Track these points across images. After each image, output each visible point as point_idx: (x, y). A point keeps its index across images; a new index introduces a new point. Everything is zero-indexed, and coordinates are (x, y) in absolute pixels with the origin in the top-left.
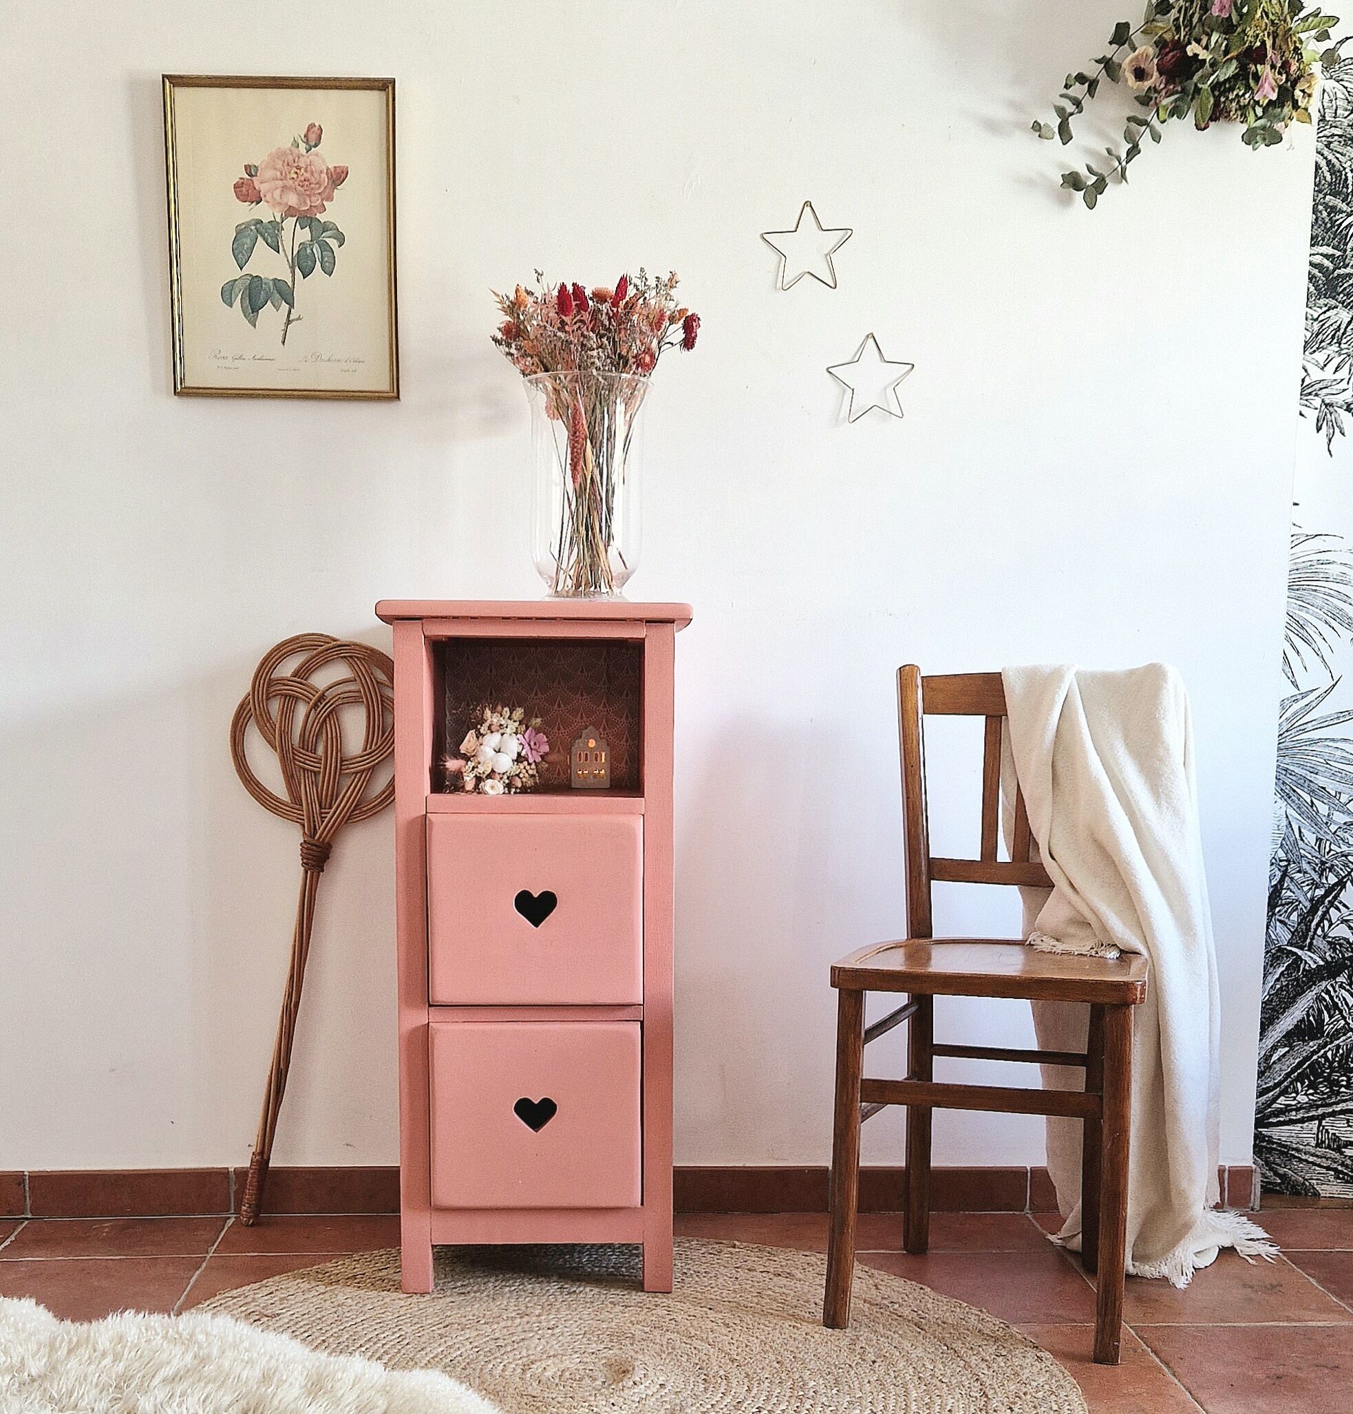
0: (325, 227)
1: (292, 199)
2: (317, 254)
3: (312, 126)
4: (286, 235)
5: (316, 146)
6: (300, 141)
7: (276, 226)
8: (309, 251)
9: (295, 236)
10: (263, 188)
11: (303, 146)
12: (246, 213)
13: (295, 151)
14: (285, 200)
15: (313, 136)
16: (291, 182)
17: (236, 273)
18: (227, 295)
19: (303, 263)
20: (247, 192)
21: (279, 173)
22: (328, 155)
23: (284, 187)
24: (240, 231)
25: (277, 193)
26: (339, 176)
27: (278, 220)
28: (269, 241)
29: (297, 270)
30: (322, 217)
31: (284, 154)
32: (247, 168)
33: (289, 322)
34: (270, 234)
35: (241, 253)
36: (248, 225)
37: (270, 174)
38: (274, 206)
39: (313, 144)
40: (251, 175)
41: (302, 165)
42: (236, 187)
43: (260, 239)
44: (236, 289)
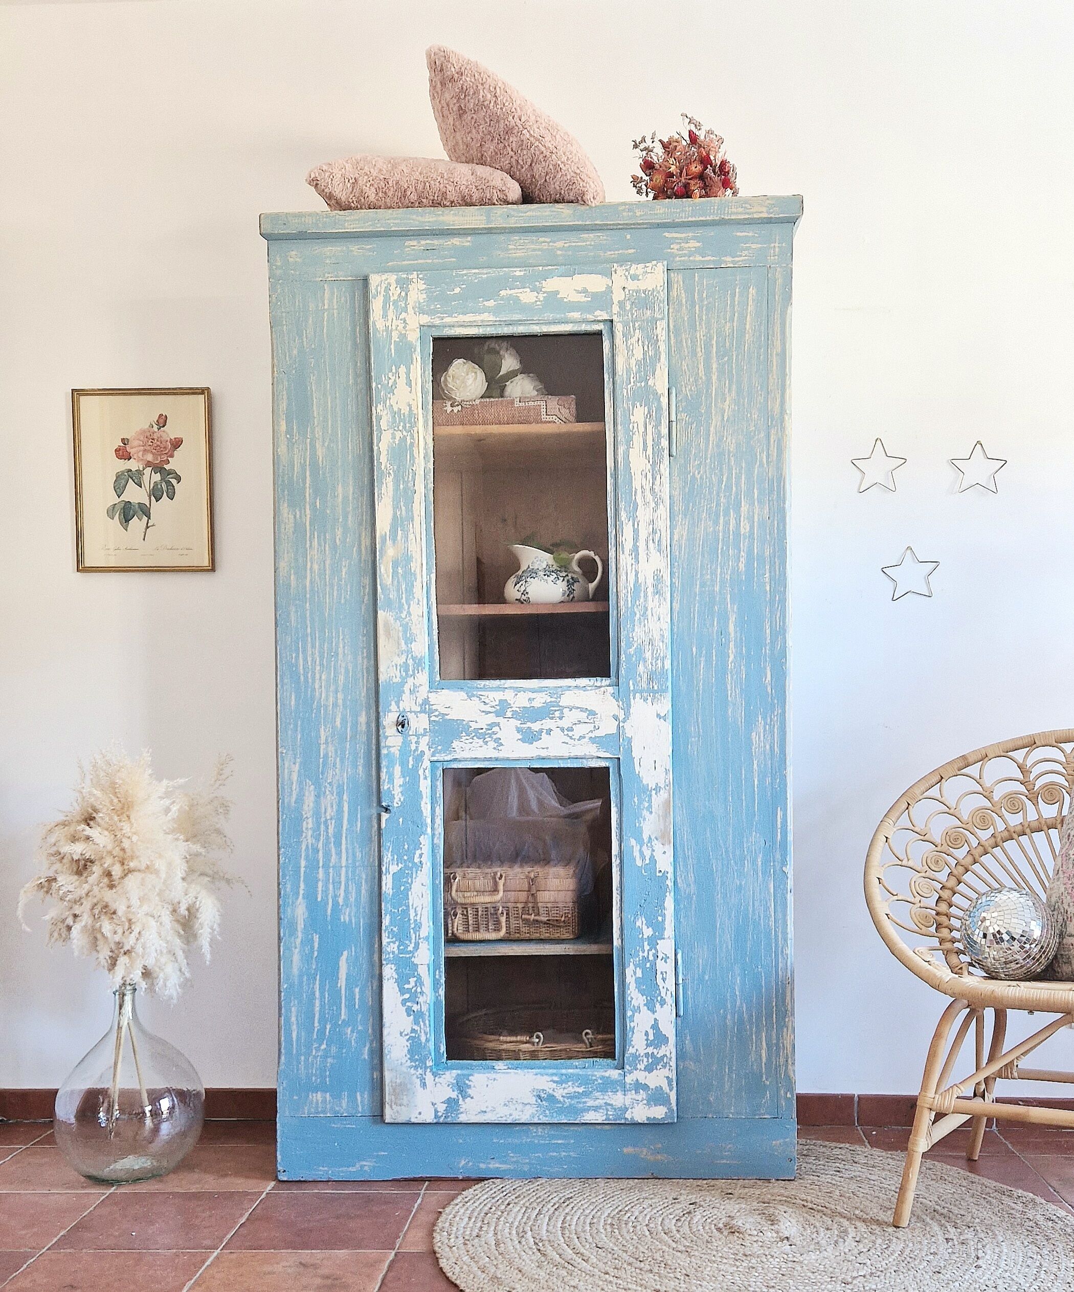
0: (170, 472)
1: (150, 457)
2: (165, 488)
3: (161, 415)
4: (146, 478)
5: (164, 426)
6: (154, 425)
7: (140, 473)
8: (159, 486)
9: (151, 478)
10: (132, 451)
11: (155, 427)
12: (123, 465)
13: (151, 429)
14: (145, 457)
15: (162, 421)
16: (149, 448)
17: (117, 500)
18: (111, 512)
19: (156, 494)
20: (123, 453)
21: (141, 443)
22: (171, 432)
23: (145, 450)
24: (118, 477)
25: (141, 453)
26: (177, 443)
27: (141, 469)
28: (136, 481)
29: (153, 498)
30: (167, 467)
31: (144, 431)
32: (123, 440)
33: (147, 527)
34: (136, 477)
35: (119, 489)
36: (123, 472)
37: (136, 443)
38: (138, 461)
39: (161, 425)
40: (125, 444)
41: (155, 437)
42: (116, 450)
43: (130, 480)
44: (116, 509)
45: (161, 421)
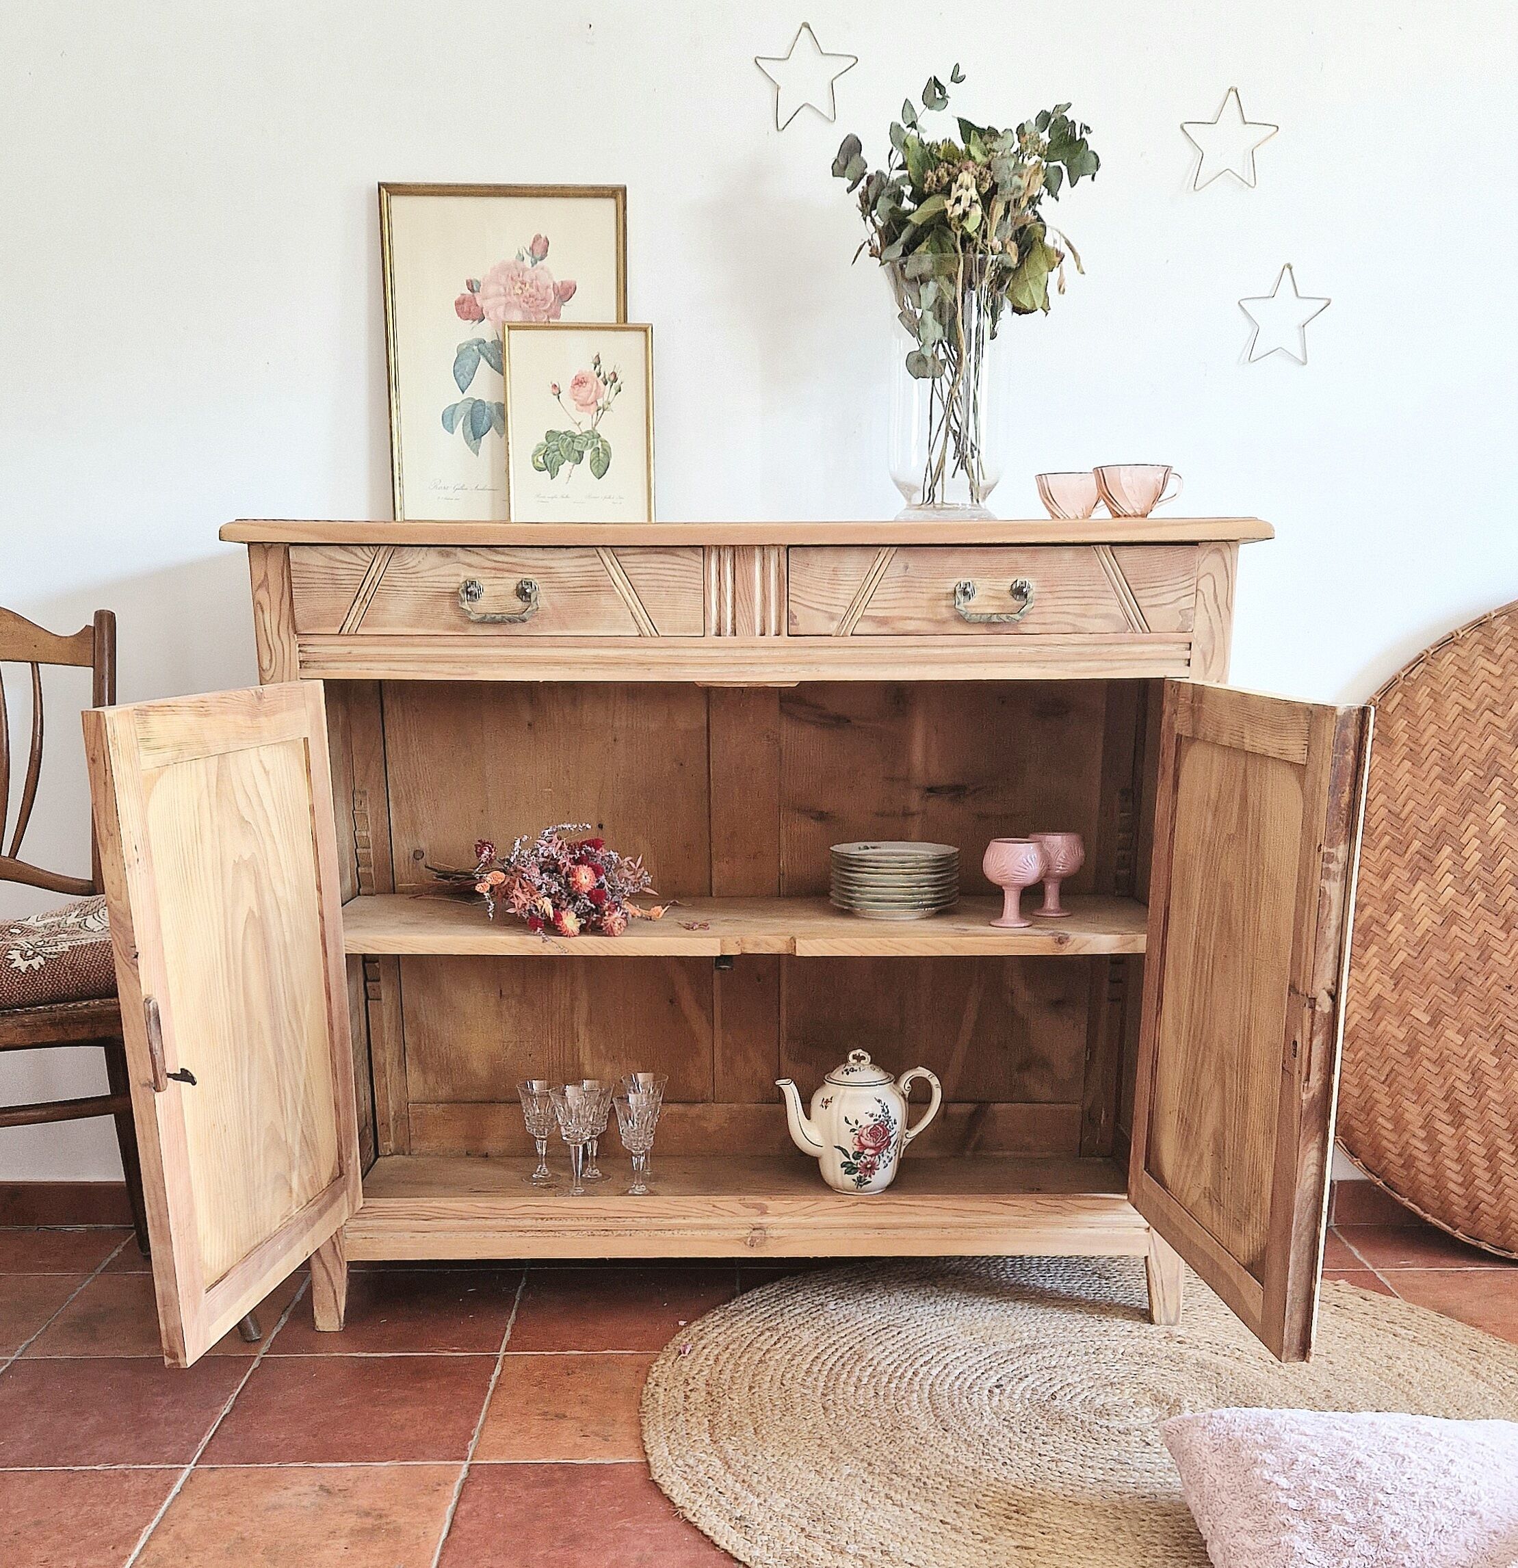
1: (517, 316)
3: (538, 237)
5: (542, 259)
6: (525, 254)
7: (500, 346)
10: (486, 305)
11: (528, 260)
12: (469, 331)
13: (520, 264)
14: (509, 317)
15: (540, 248)
16: (515, 298)
17: (458, 397)
18: (448, 420)
20: (468, 309)
21: (502, 290)
22: (556, 269)
23: (508, 303)
24: (461, 353)
25: (502, 309)
26: (567, 291)
28: (493, 361)
31: (508, 268)
32: (470, 284)
34: (494, 354)
35: (463, 375)
36: (470, 345)
37: (493, 289)
38: (496, 324)
39: (538, 256)
40: (472, 291)
41: (527, 279)
42: (457, 304)
43: (483, 360)
44: (457, 414)
45: (538, 250)
